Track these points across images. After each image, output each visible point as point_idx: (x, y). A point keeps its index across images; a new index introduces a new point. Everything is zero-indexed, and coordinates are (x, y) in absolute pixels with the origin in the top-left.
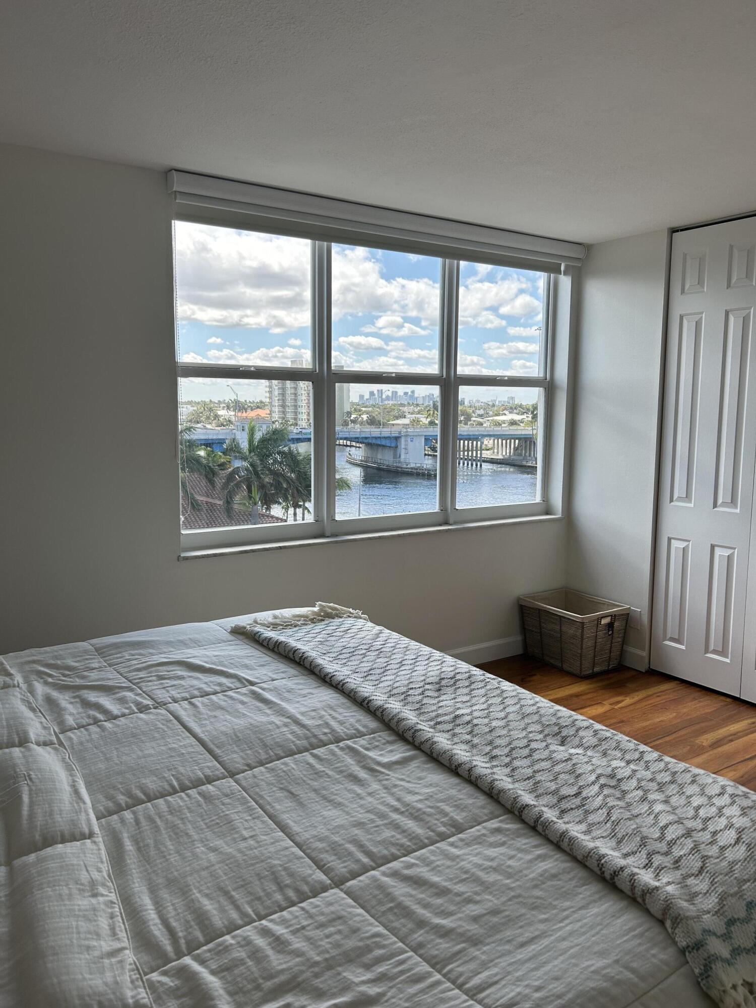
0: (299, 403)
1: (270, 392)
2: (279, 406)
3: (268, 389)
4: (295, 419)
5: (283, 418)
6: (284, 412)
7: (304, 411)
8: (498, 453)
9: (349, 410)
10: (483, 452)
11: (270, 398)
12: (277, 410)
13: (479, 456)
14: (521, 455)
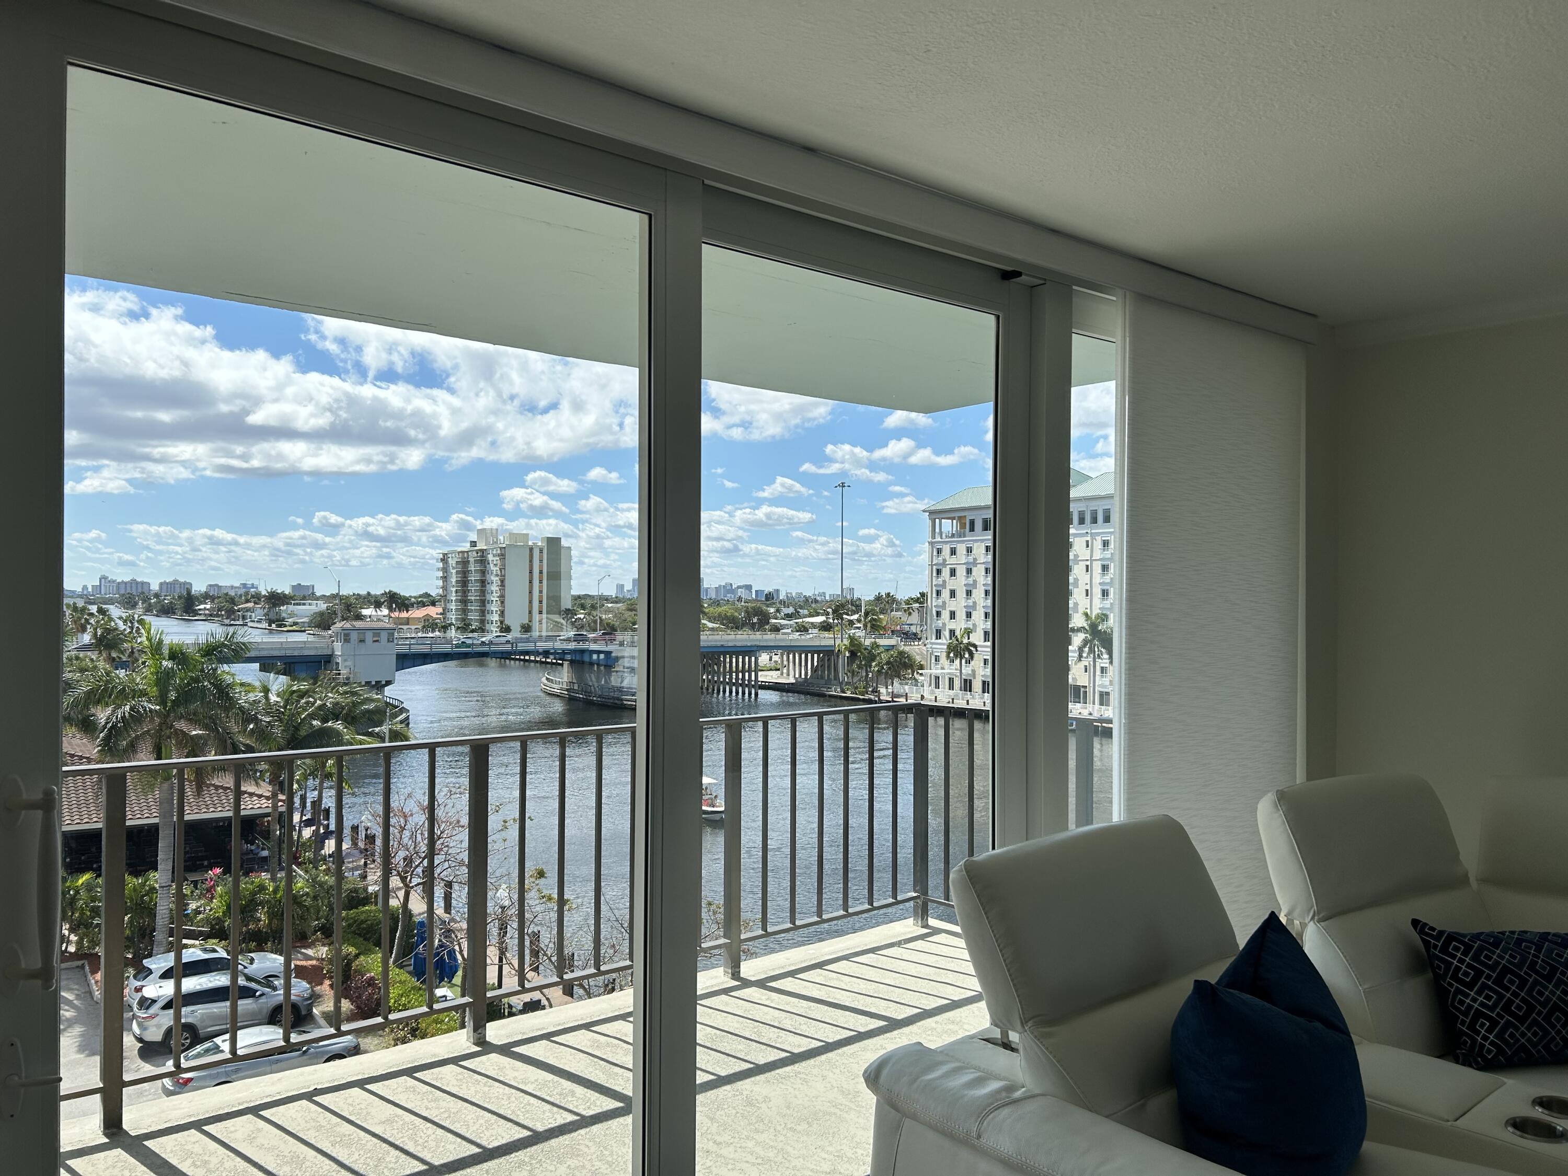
0: (488, 597)
1: (445, 578)
2: (456, 601)
3: (441, 574)
4: (482, 622)
5: (463, 620)
6: (465, 611)
7: (494, 609)
8: (788, 675)
9: (570, 607)
10: (760, 673)
11: (444, 588)
12: (454, 608)
13: (753, 678)
14: (822, 677)
